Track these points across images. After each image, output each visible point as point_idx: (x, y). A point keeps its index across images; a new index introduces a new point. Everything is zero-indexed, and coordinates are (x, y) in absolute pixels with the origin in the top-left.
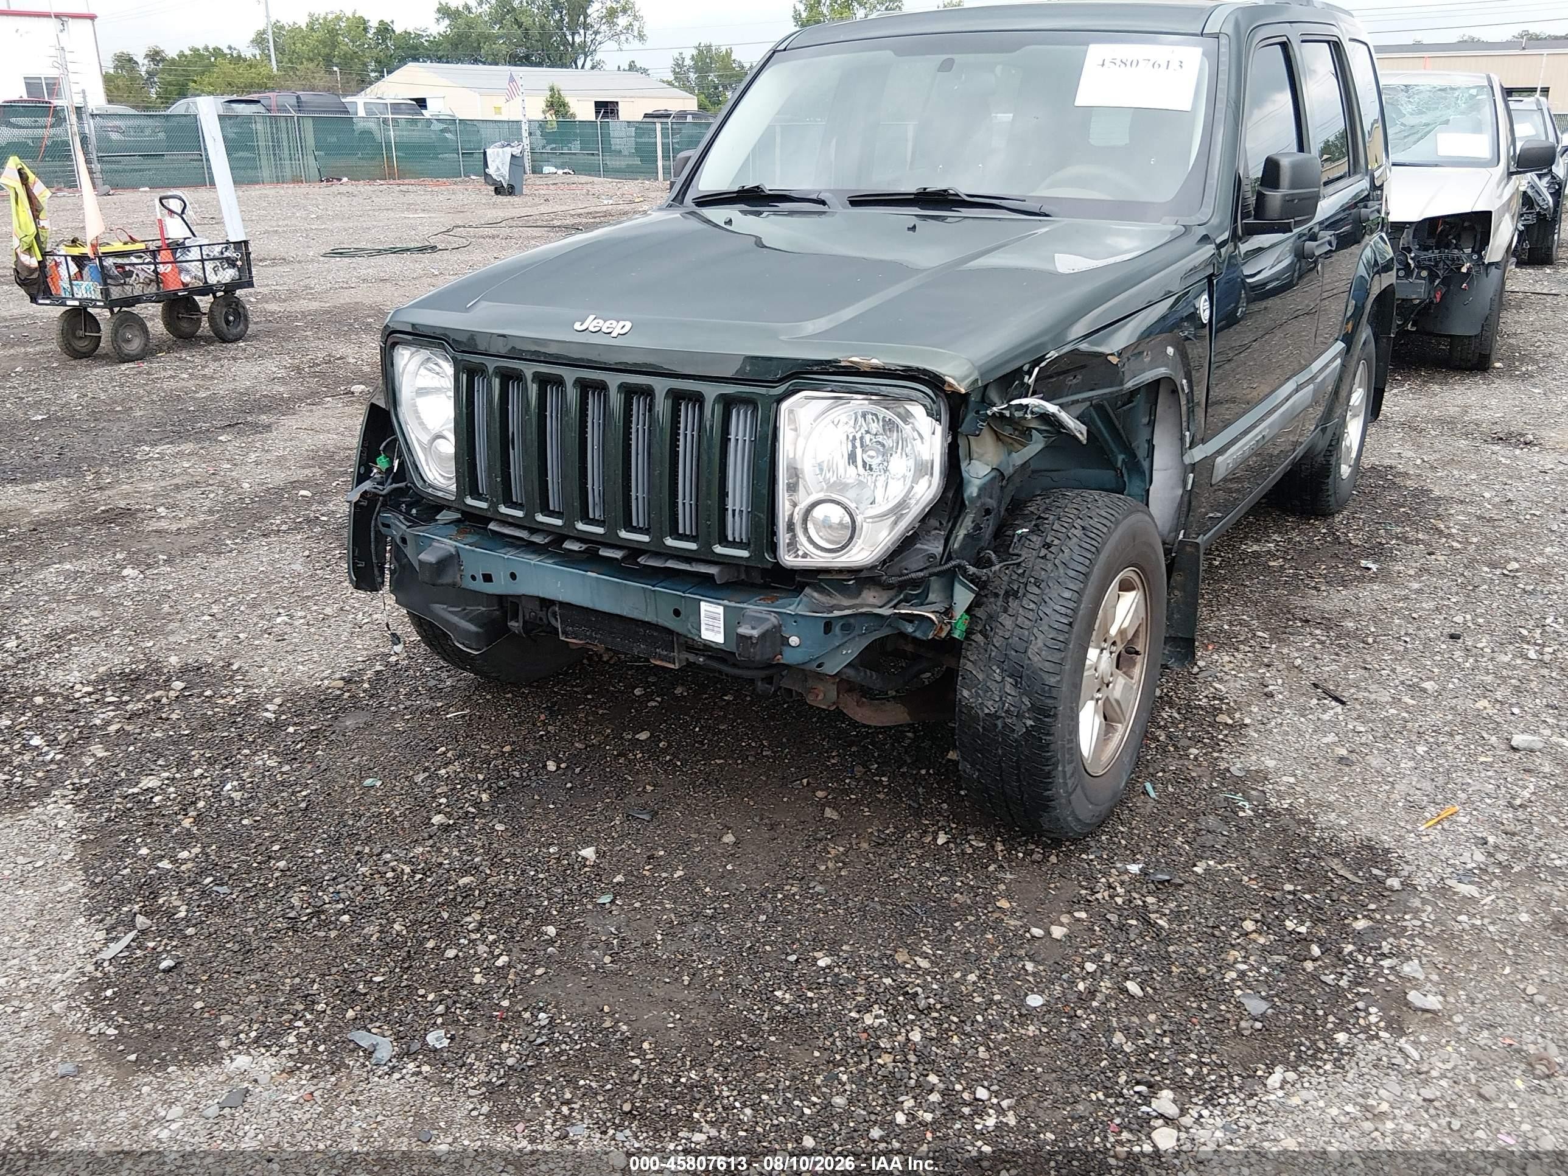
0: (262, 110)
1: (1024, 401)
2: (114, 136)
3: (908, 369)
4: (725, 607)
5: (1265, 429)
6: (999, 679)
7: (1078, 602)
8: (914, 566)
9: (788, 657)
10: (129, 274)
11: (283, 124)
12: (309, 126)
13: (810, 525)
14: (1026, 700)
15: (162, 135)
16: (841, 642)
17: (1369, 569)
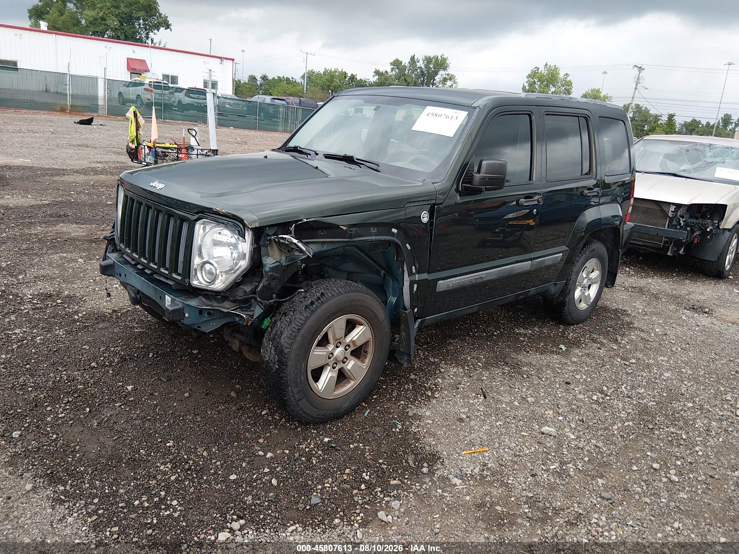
0: (285, 103)
1: (285, 236)
2: (227, 106)
3: (233, 215)
4: (171, 298)
5: (483, 274)
6: (271, 347)
7: (306, 321)
8: (240, 295)
9: (186, 322)
10: (167, 156)
11: (291, 109)
12: (300, 111)
13: (203, 272)
14: (276, 357)
15: (245, 108)
16: (207, 319)
17: (562, 349)
